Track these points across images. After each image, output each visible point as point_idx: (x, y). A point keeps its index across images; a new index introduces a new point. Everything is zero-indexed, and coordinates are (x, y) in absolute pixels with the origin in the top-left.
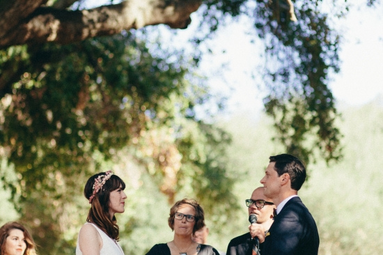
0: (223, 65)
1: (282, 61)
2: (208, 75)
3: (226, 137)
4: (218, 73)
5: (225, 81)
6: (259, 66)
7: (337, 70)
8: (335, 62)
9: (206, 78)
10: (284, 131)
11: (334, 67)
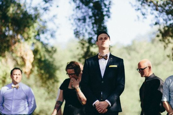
0: (54, 16)
1: (83, 13)
2: (47, 20)
3: (54, 49)
4: (51, 20)
5: (55, 23)
6: (73, 15)
7: (109, 17)
8: (108, 13)
9: (46, 22)
10: (83, 44)
11: (107, 15)
